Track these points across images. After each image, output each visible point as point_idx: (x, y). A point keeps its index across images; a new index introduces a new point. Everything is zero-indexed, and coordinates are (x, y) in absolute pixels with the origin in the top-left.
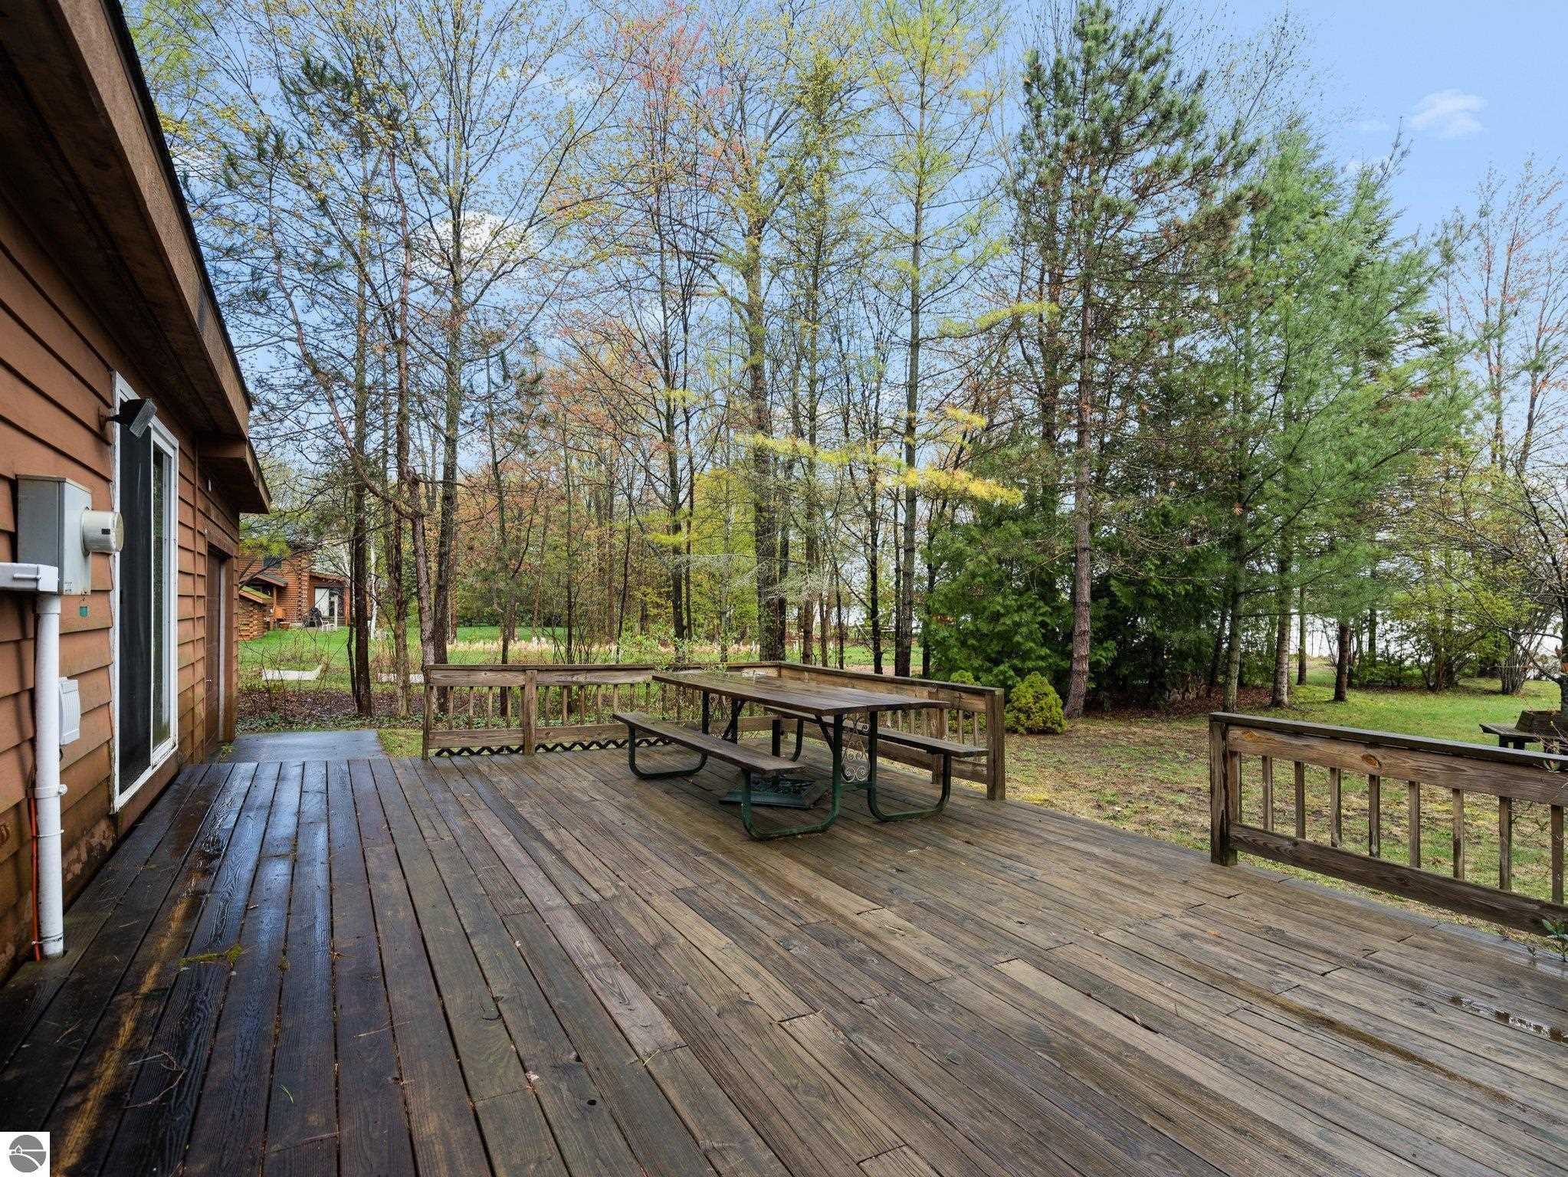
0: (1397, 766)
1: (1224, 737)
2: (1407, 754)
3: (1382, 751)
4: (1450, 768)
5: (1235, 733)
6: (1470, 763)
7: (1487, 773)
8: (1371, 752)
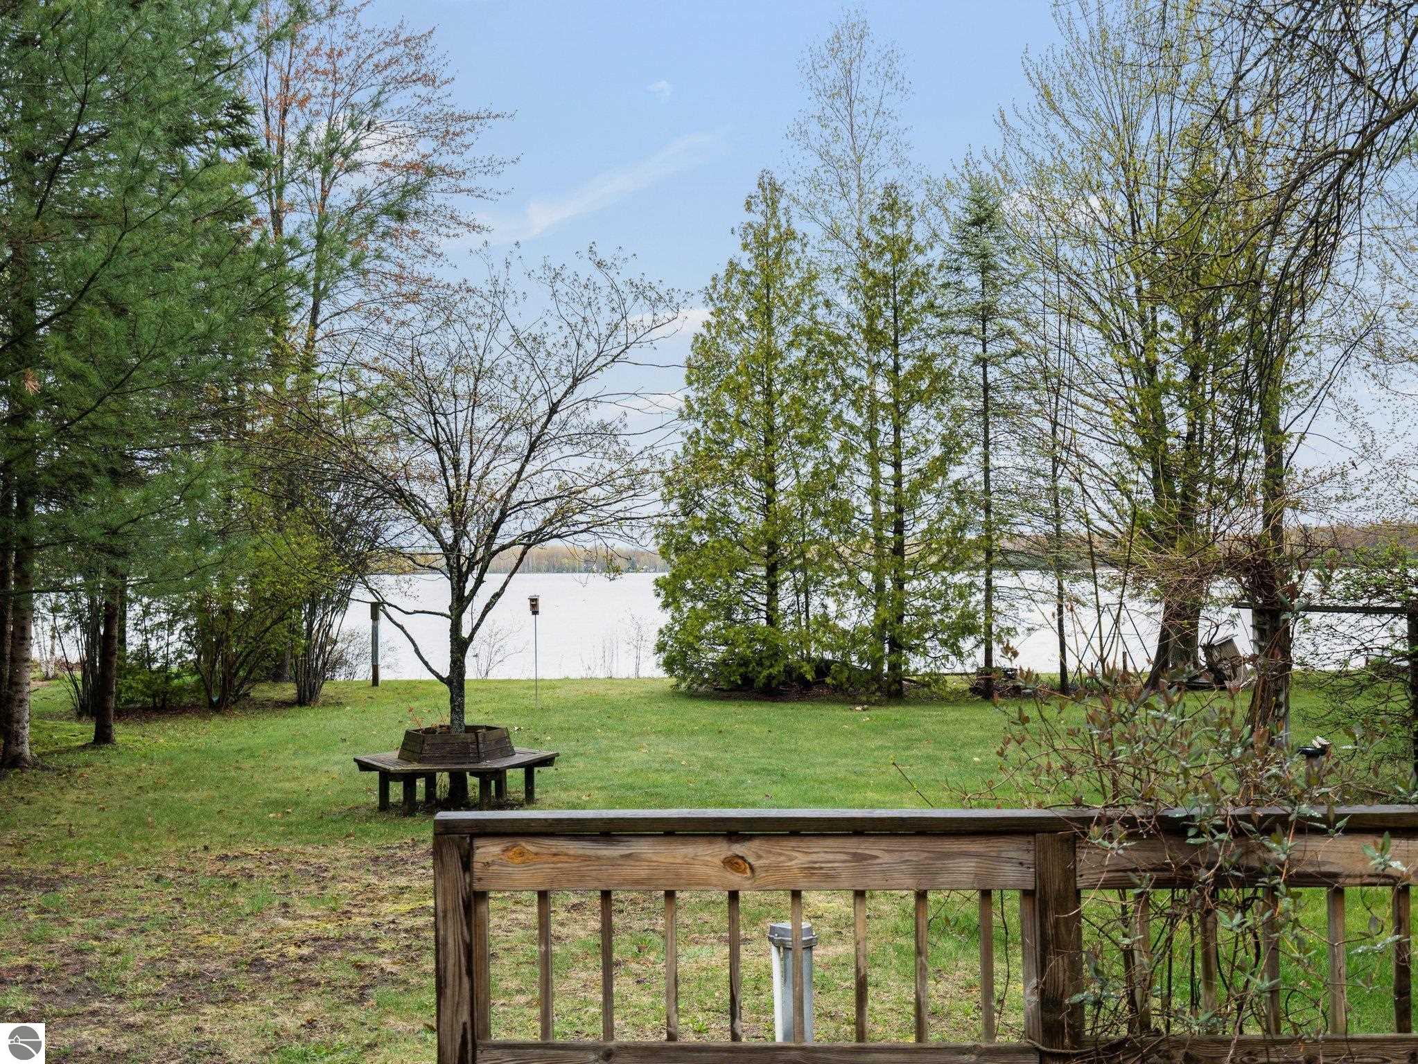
0: (778, 868)
1: (467, 865)
2: (793, 843)
3: (755, 845)
4: (858, 858)
5: (487, 851)
6: (885, 843)
7: (907, 856)
8: (738, 849)
